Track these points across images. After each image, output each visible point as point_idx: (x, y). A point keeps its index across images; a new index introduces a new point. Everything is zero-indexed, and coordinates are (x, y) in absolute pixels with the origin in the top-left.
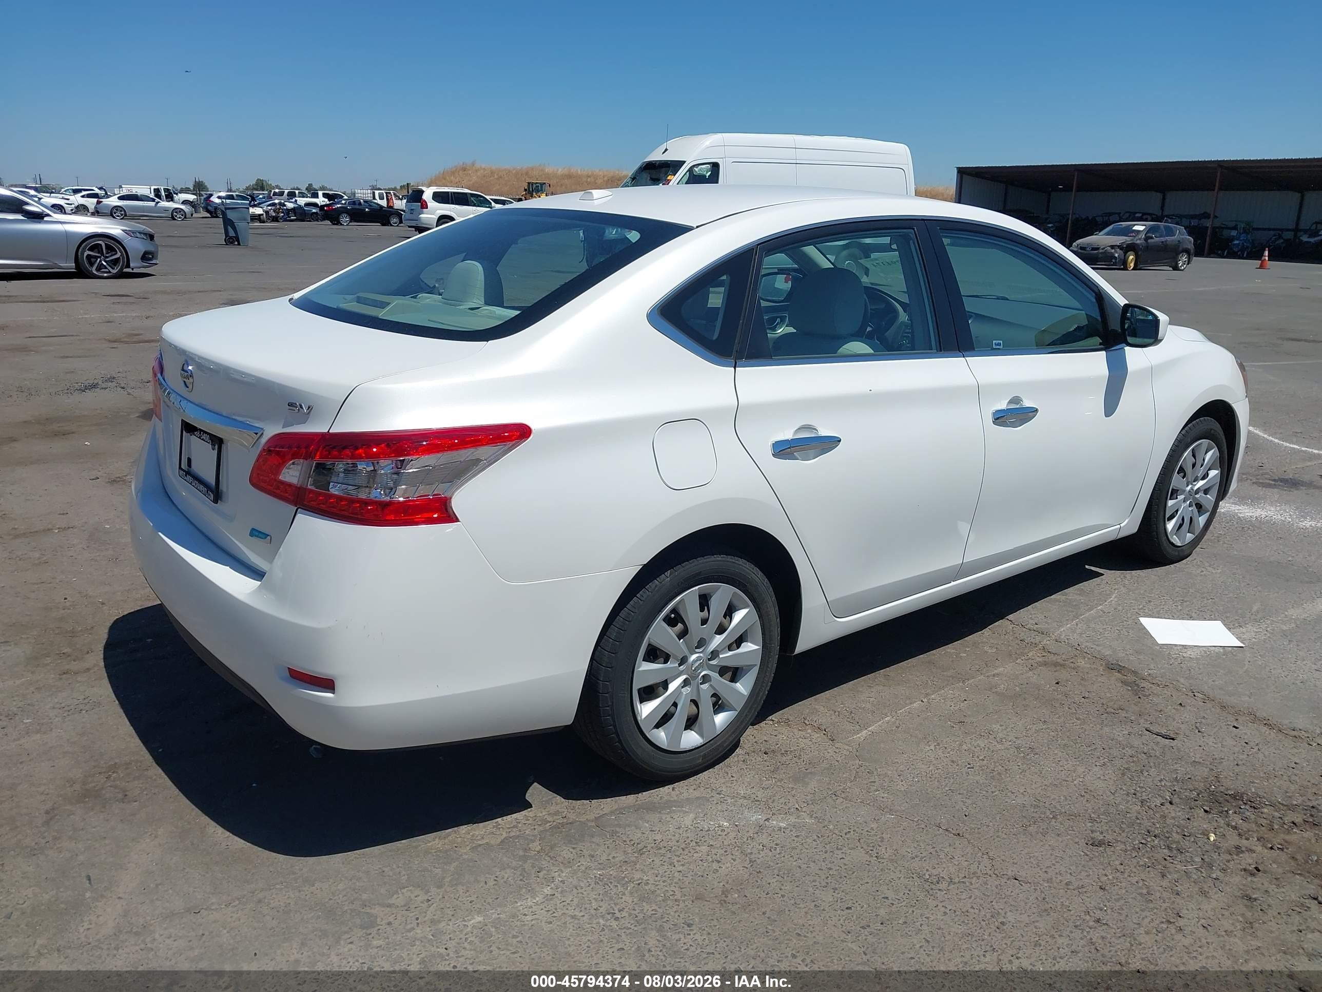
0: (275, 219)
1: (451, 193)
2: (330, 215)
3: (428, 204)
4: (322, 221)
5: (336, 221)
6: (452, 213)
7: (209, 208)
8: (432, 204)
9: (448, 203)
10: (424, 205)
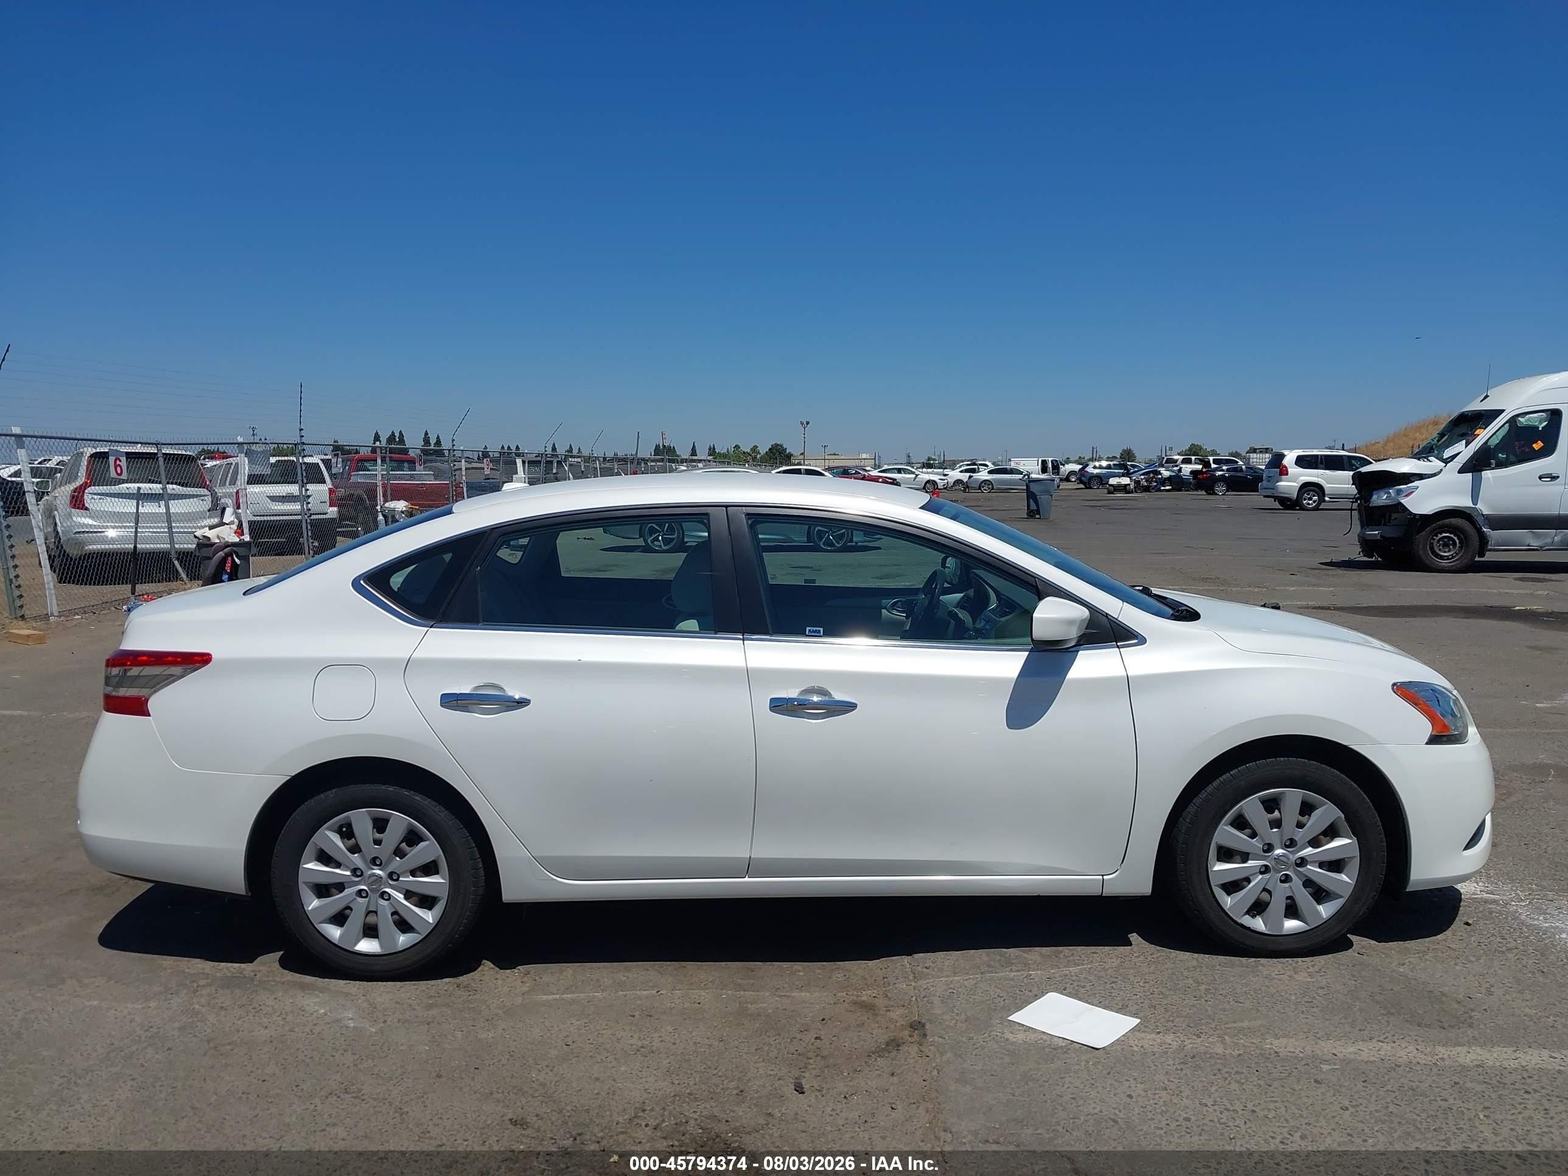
0: (1147, 489)
1: (1321, 456)
2: (1204, 482)
3: (1289, 470)
4: (1193, 490)
5: (1211, 491)
6: (1320, 480)
7: (1083, 478)
8: (1294, 470)
9: (1316, 468)
10: (1284, 471)
